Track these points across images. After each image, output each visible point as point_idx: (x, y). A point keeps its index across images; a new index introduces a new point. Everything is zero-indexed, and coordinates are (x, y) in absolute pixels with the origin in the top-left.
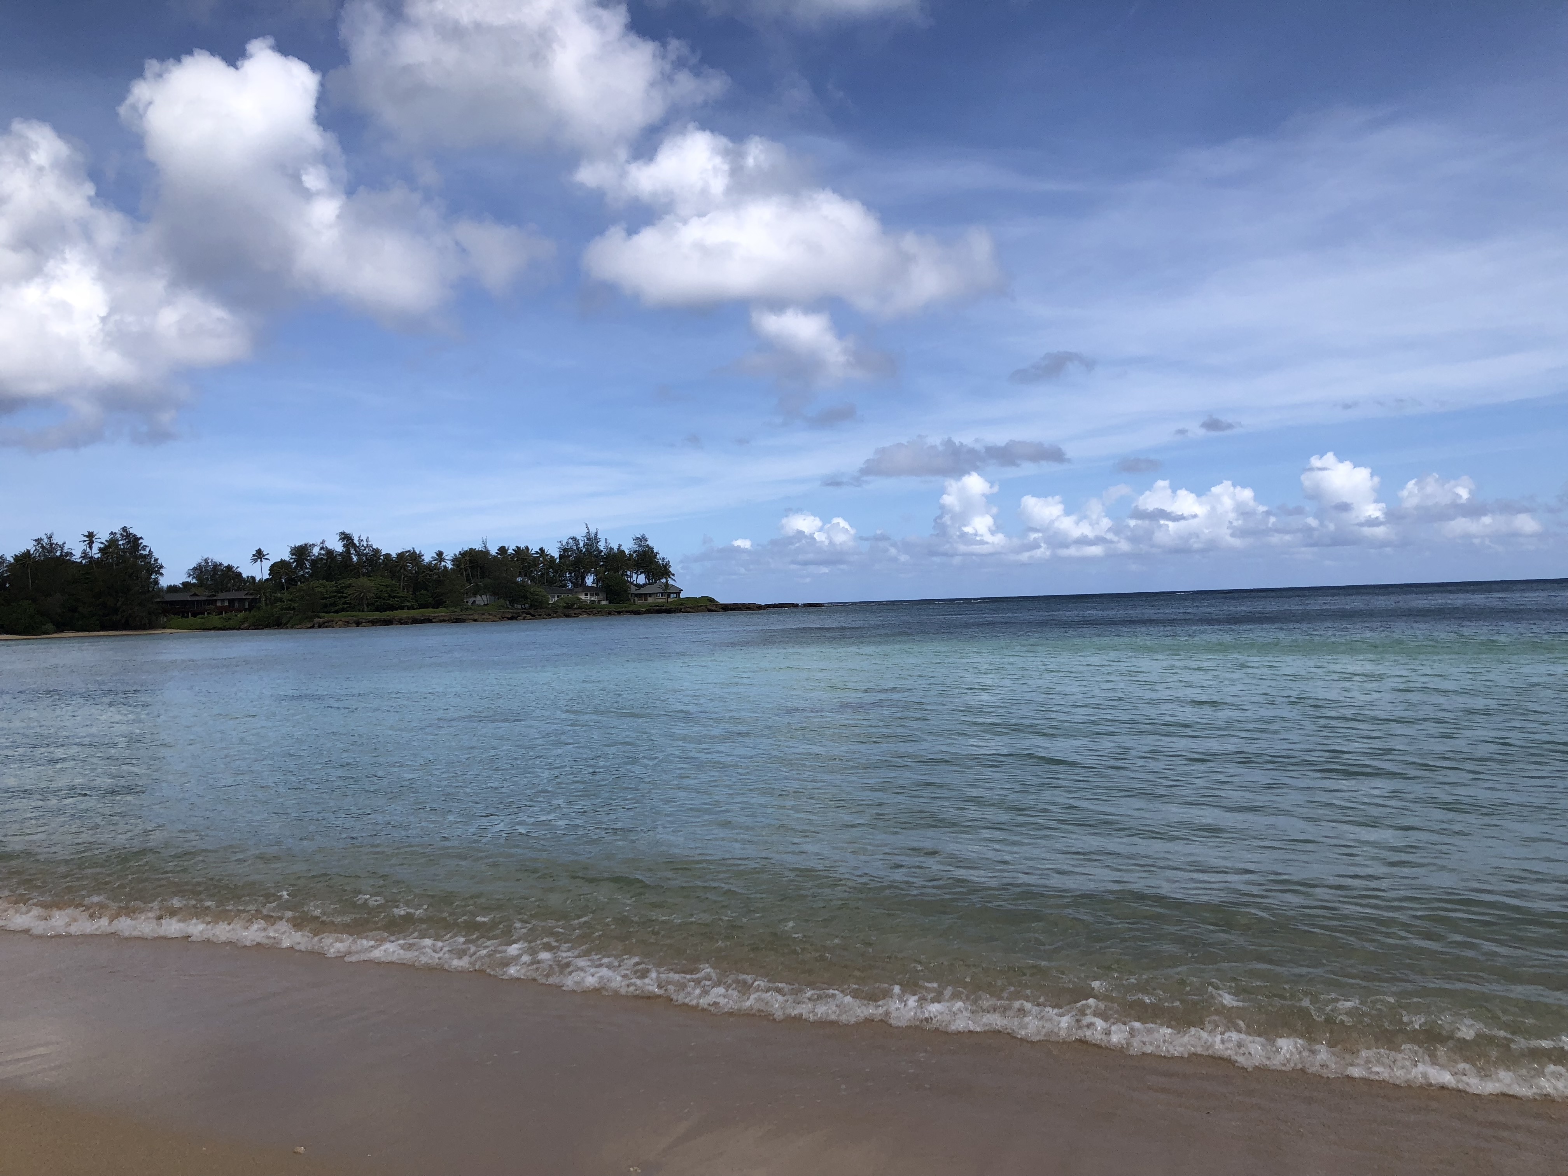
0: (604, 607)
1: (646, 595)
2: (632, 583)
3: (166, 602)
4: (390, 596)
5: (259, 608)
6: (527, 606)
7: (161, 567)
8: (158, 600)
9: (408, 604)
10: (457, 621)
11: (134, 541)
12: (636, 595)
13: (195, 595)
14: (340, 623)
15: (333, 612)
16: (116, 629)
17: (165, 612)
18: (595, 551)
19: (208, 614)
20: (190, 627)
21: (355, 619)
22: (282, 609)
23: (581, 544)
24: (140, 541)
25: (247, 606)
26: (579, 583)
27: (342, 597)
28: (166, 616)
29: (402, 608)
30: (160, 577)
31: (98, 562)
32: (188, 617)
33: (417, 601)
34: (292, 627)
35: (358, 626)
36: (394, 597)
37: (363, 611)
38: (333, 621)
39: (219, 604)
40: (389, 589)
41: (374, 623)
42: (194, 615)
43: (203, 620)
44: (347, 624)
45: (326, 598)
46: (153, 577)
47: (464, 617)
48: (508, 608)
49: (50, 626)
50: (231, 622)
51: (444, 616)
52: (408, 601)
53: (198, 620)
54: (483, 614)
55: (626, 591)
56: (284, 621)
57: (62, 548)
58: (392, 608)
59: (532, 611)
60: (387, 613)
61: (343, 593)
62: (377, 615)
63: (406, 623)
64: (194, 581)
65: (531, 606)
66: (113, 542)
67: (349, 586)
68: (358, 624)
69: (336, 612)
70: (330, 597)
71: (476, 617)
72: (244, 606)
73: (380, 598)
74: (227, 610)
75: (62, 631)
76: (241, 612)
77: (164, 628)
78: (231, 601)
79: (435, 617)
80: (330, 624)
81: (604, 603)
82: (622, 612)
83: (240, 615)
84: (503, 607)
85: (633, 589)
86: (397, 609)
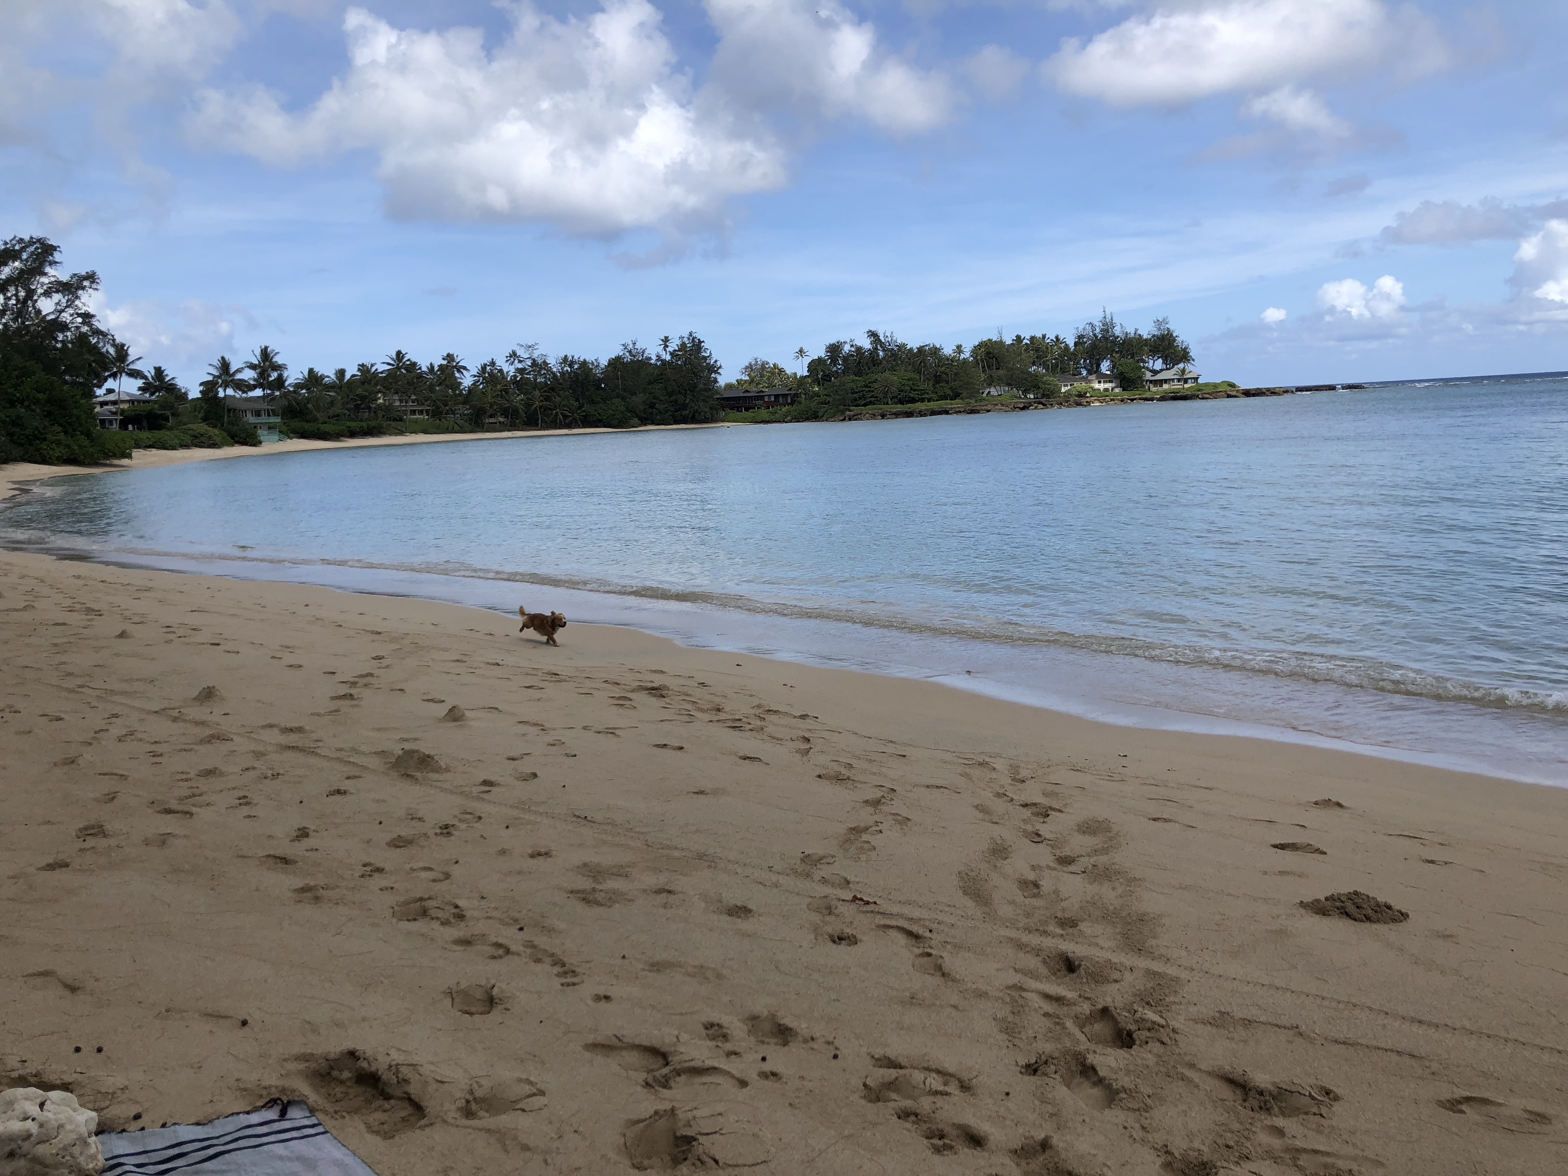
0: (1116, 395)
1: (1161, 382)
2: (1147, 369)
3: (724, 399)
4: (911, 389)
5: (800, 403)
6: (1039, 395)
7: (719, 368)
8: (716, 396)
9: (927, 396)
10: (972, 412)
11: (697, 345)
12: (1151, 382)
13: (748, 391)
14: (868, 415)
15: (862, 406)
16: (686, 423)
17: (723, 408)
18: (1111, 336)
19: (758, 408)
20: (744, 420)
21: (881, 411)
22: (818, 403)
23: (1098, 330)
24: (702, 344)
25: (789, 401)
26: (1095, 370)
27: (870, 391)
28: (724, 411)
29: (922, 400)
30: (719, 377)
31: (669, 363)
32: (741, 411)
33: (936, 394)
34: (827, 420)
35: (883, 418)
36: (915, 390)
37: (887, 404)
38: (861, 414)
39: (766, 399)
40: (911, 383)
41: (897, 415)
42: (747, 410)
43: (754, 414)
44: (874, 417)
45: (856, 393)
46: (713, 376)
47: (978, 408)
48: (1020, 398)
49: (636, 420)
50: (777, 415)
51: (959, 407)
52: (928, 394)
53: (750, 414)
54: (996, 405)
55: (1140, 378)
56: (820, 414)
57: (643, 352)
58: (913, 401)
59: (1043, 400)
60: (909, 405)
61: (870, 387)
62: (899, 408)
63: (925, 415)
64: (747, 378)
65: (1043, 396)
66: (682, 346)
67: (876, 381)
68: (883, 416)
69: (865, 405)
70: (859, 392)
71: (989, 407)
72: (787, 400)
73: (902, 391)
74: (773, 404)
75: (645, 425)
76: (785, 406)
77: (723, 421)
78: (777, 397)
79: (951, 409)
80: (859, 416)
81: (1117, 390)
82: (1135, 399)
83: (784, 409)
84: (1016, 397)
85: (1148, 376)
86: (917, 401)
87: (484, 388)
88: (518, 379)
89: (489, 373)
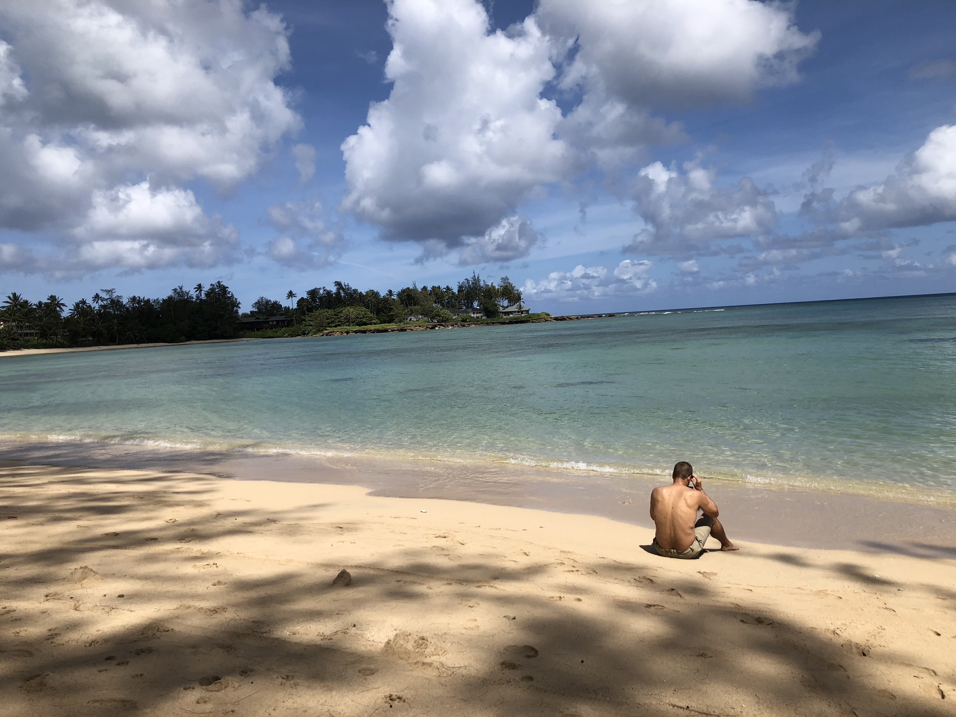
0: (484, 320)
1: (508, 313)
2: (500, 305)
3: (242, 323)
4: (364, 317)
5: (293, 326)
6: (440, 321)
7: (239, 303)
8: (237, 322)
9: (374, 321)
10: (402, 330)
11: (224, 289)
12: (503, 313)
13: (258, 318)
14: (338, 333)
15: (333, 327)
16: (217, 339)
17: (242, 329)
18: (478, 287)
19: (265, 329)
20: (257, 337)
21: (346, 330)
22: (305, 325)
23: (471, 283)
24: (227, 289)
25: (286, 325)
26: (470, 306)
27: (337, 318)
28: (243, 331)
29: (371, 324)
30: (239, 309)
31: (205, 301)
32: (254, 331)
33: (379, 319)
34: (311, 336)
36: (366, 317)
37: (350, 326)
38: (334, 332)
39: (271, 323)
41: (356, 332)
42: (258, 330)
43: (263, 333)
44: (342, 333)
45: (329, 319)
46: (235, 309)
47: (405, 328)
48: (430, 322)
49: (183, 338)
50: (278, 333)
51: (394, 328)
53: (260, 333)
54: (416, 326)
55: (497, 310)
57: (188, 294)
58: (366, 324)
59: (443, 324)
60: (363, 327)
61: (338, 316)
62: (357, 328)
63: (374, 332)
64: (257, 310)
65: (443, 321)
66: (212, 290)
67: (341, 312)
68: (348, 333)
69: (335, 326)
70: (331, 319)
71: (412, 328)
72: (284, 324)
73: (358, 318)
74: (276, 326)
75: (190, 340)
76: (283, 327)
77: (242, 337)
78: (277, 322)
79: (390, 329)
80: (332, 333)
81: (484, 318)
82: (495, 323)
83: (283, 329)
84: (427, 322)
85: (501, 309)
86: (368, 325)
87: (78, 318)
88: (102, 312)
89: (81, 309)
